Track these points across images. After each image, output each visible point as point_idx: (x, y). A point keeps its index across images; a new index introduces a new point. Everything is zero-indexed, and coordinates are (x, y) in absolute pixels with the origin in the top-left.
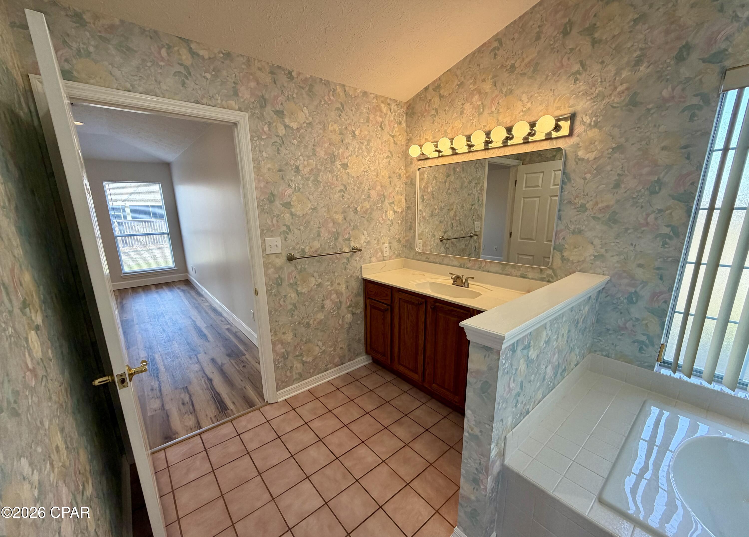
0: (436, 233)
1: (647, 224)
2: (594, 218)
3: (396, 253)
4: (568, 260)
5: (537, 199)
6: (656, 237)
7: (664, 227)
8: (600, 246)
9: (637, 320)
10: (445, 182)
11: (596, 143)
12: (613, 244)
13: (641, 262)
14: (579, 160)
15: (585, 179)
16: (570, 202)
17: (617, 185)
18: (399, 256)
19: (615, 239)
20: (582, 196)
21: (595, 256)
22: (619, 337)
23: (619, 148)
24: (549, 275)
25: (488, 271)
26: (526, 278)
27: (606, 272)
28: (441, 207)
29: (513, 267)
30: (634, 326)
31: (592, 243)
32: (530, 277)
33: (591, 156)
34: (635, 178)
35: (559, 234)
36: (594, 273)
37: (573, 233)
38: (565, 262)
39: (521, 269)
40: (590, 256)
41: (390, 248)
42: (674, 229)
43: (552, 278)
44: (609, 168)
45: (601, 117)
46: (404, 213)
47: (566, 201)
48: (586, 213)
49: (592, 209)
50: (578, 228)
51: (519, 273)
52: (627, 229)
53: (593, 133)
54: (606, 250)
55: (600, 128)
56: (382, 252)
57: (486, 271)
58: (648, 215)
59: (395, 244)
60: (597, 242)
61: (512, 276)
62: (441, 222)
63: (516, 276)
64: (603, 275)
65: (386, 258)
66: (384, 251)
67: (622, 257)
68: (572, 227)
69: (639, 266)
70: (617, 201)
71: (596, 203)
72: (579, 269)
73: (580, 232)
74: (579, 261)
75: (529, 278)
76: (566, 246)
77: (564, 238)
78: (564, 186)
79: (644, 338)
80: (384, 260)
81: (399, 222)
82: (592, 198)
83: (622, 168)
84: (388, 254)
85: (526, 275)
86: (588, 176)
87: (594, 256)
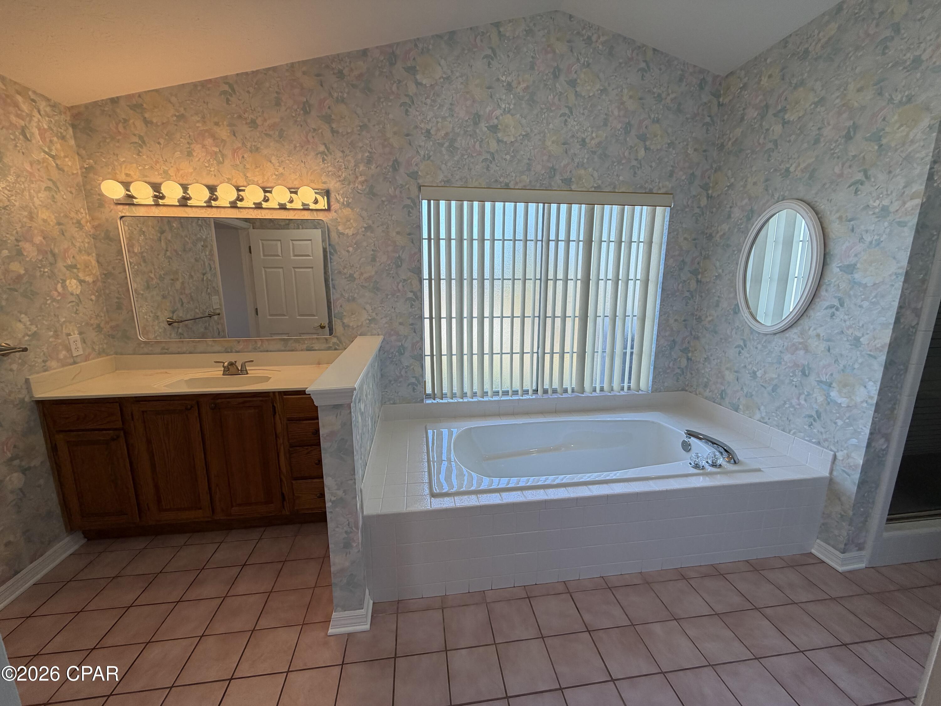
0: (159, 314)
1: (399, 290)
2: (362, 286)
3: (97, 348)
4: (349, 326)
5: (281, 270)
6: (406, 300)
7: (409, 293)
8: (371, 311)
9: (407, 367)
10: (160, 240)
11: (352, 221)
12: (380, 308)
13: (401, 320)
14: (340, 234)
15: (348, 251)
16: (340, 272)
17: (374, 259)
18: (102, 353)
19: (381, 304)
20: (350, 267)
21: (370, 320)
22: (399, 385)
23: (368, 228)
24: (334, 344)
25: (267, 351)
26: (313, 350)
27: (380, 333)
28: (160, 276)
29: (297, 341)
30: (406, 372)
31: (365, 309)
32: (316, 348)
33: (350, 232)
34: (384, 254)
35: (336, 303)
36: (372, 335)
37: (348, 300)
38: (346, 328)
39: (306, 342)
40: (365, 320)
41: (84, 341)
42: (415, 294)
43: (338, 345)
44: (365, 244)
45: (351, 199)
46: (99, 284)
47: (336, 272)
48: (356, 282)
49: (360, 278)
50: (351, 296)
51: (305, 347)
52: (387, 295)
53: (347, 211)
54: (376, 314)
55: (352, 209)
56: (69, 350)
57: (264, 351)
58: (398, 283)
59: (92, 335)
60: (368, 307)
61: (296, 351)
62: (164, 297)
63: (302, 350)
64: (378, 335)
65: (78, 360)
66: (73, 347)
67: (388, 319)
68: (347, 296)
69: (401, 324)
70: (376, 272)
71: (362, 274)
72: (359, 333)
73: (354, 299)
74: (358, 326)
75: (316, 350)
76: (345, 313)
77: (341, 306)
78: (332, 257)
79: (413, 380)
80: (75, 363)
81: (93, 297)
82: (358, 269)
83: (374, 245)
84: (81, 352)
85: (313, 347)
86: (351, 249)
87: (368, 320)
